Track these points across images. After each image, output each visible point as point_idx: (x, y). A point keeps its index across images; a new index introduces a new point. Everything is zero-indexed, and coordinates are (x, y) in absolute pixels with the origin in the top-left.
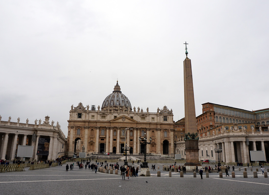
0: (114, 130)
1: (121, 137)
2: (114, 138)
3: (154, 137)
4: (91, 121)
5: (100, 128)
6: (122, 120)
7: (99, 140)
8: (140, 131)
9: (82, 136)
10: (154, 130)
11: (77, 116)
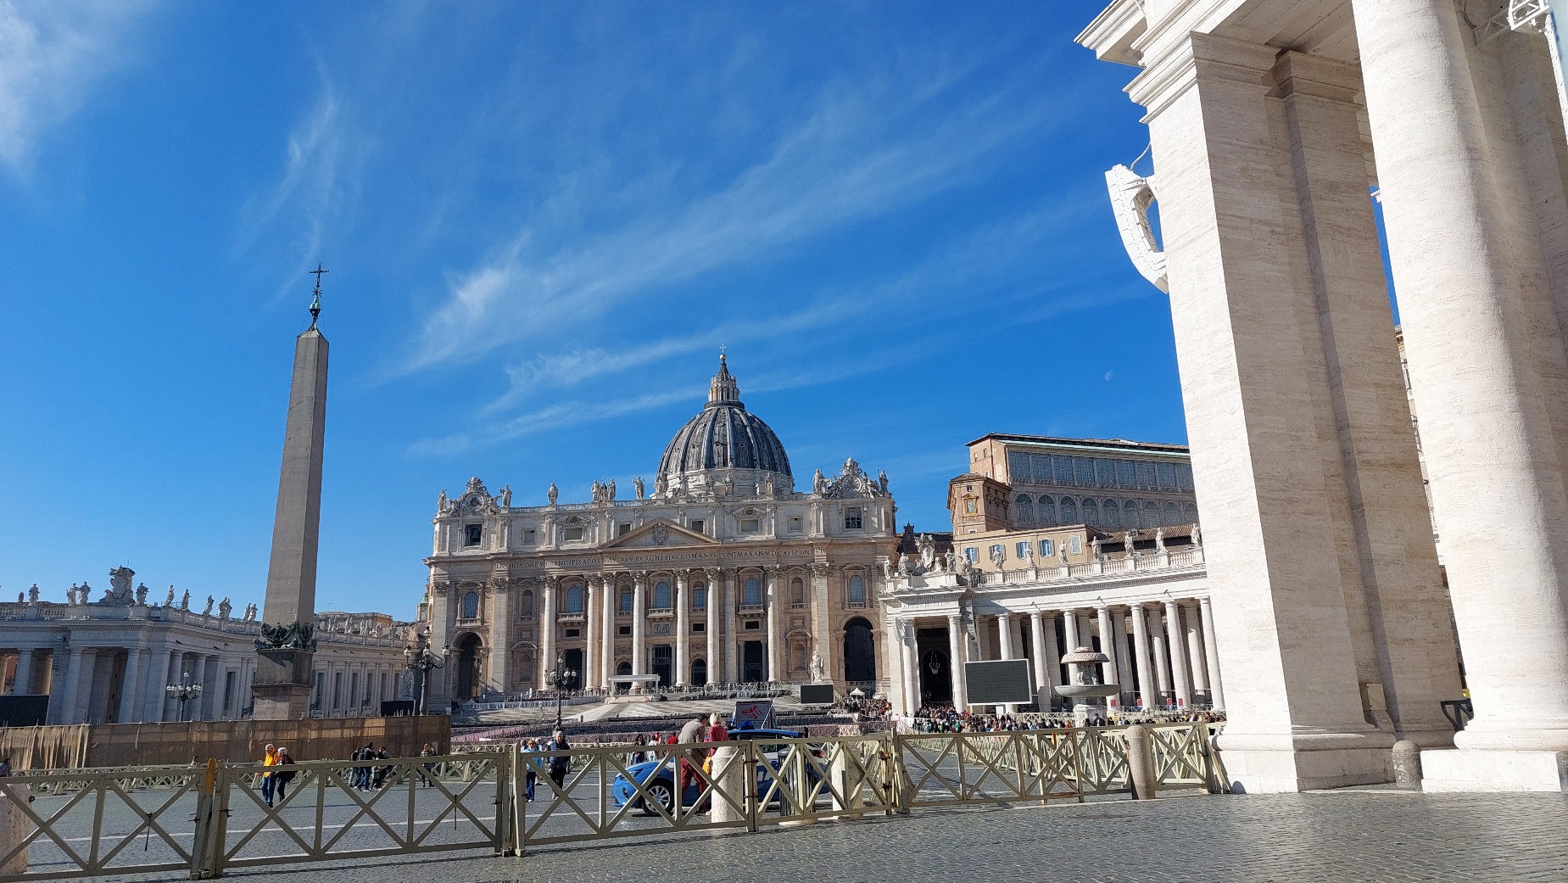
0: (623, 587)
1: (651, 615)
2: (620, 622)
3: (801, 606)
4: (522, 553)
5: (559, 584)
6: (655, 539)
7: (559, 636)
8: (738, 581)
9: (485, 624)
10: (800, 576)
11: (461, 537)
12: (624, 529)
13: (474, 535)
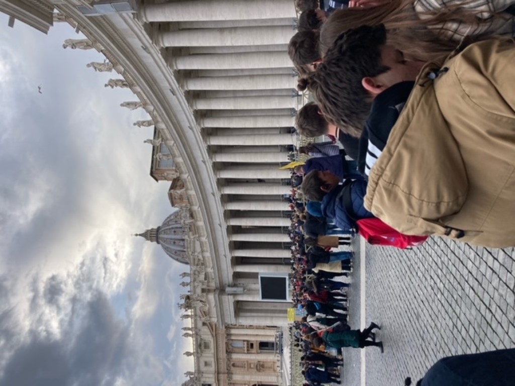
4: (215, 367)
5: (229, 352)
9: (246, 383)
12: (205, 324)
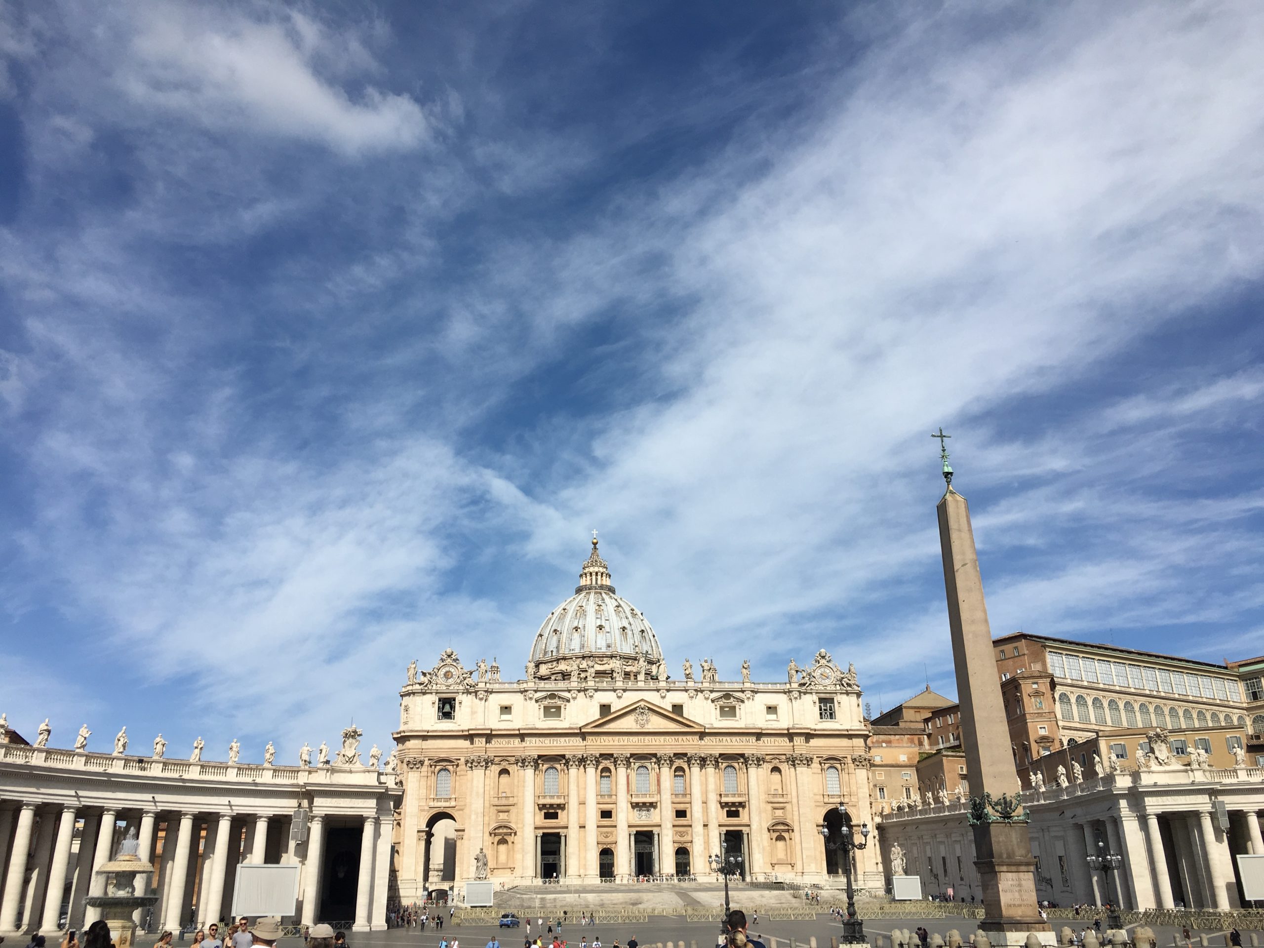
0: (602, 771)
1: (635, 800)
2: (602, 806)
3: (782, 796)
4: (499, 730)
5: (538, 762)
6: (637, 721)
7: (538, 818)
8: (718, 770)
9: (460, 803)
10: (779, 765)
11: (434, 711)
12: (605, 709)
13: (447, 708)
